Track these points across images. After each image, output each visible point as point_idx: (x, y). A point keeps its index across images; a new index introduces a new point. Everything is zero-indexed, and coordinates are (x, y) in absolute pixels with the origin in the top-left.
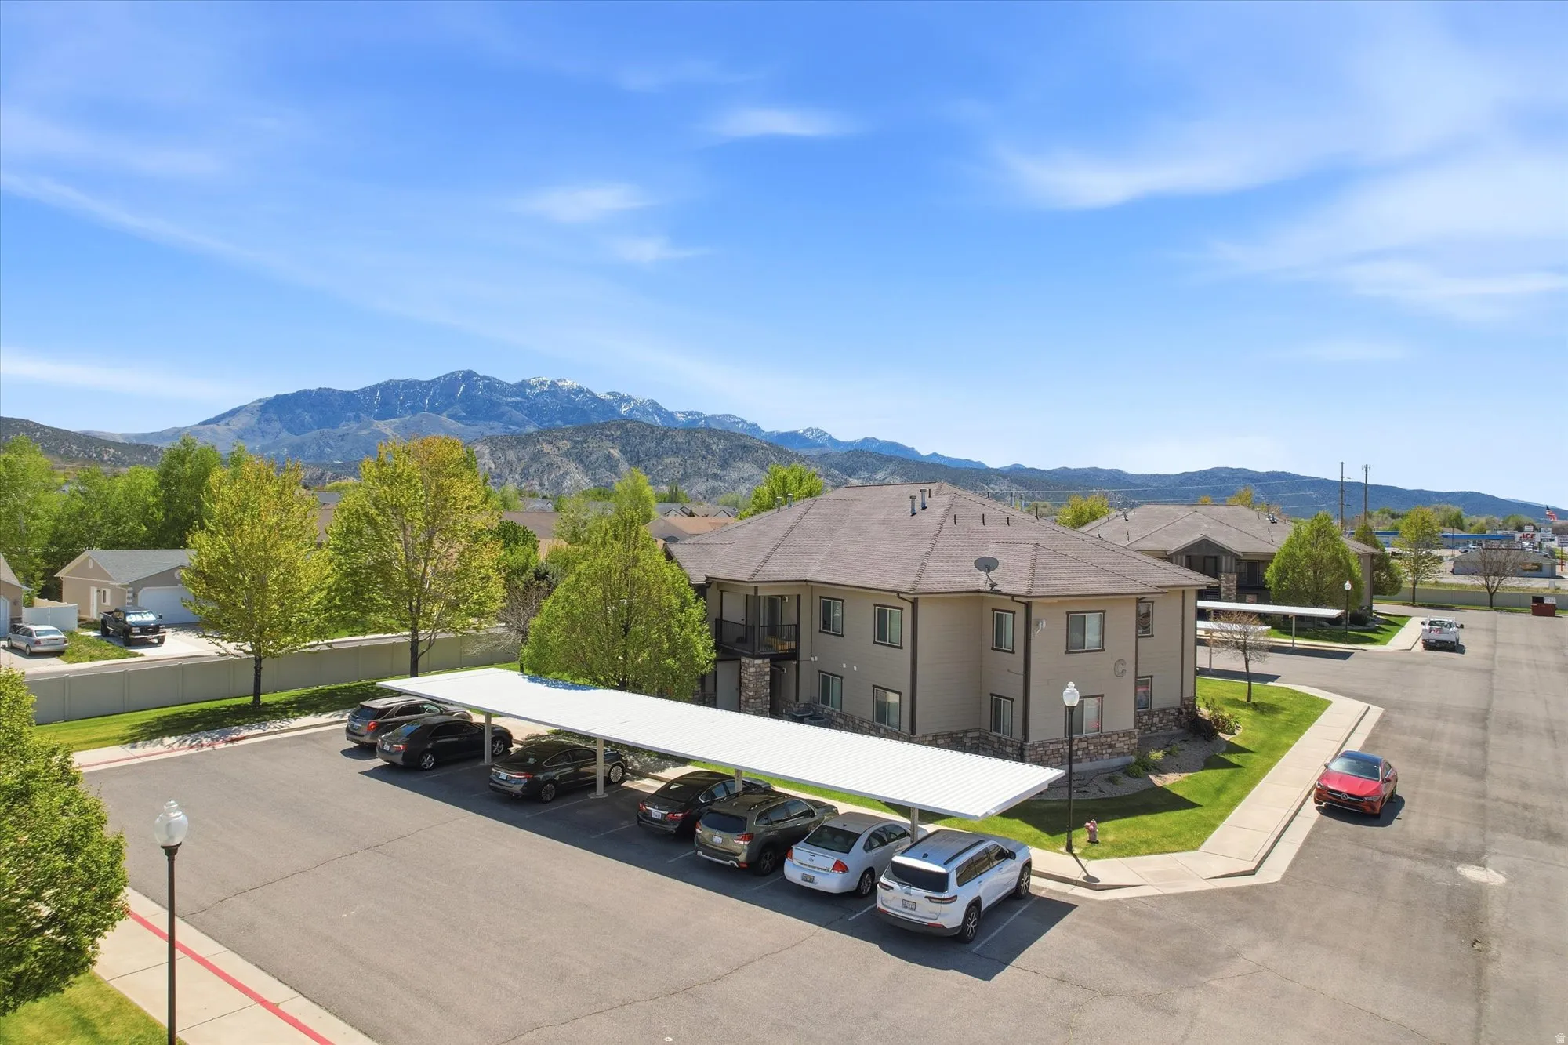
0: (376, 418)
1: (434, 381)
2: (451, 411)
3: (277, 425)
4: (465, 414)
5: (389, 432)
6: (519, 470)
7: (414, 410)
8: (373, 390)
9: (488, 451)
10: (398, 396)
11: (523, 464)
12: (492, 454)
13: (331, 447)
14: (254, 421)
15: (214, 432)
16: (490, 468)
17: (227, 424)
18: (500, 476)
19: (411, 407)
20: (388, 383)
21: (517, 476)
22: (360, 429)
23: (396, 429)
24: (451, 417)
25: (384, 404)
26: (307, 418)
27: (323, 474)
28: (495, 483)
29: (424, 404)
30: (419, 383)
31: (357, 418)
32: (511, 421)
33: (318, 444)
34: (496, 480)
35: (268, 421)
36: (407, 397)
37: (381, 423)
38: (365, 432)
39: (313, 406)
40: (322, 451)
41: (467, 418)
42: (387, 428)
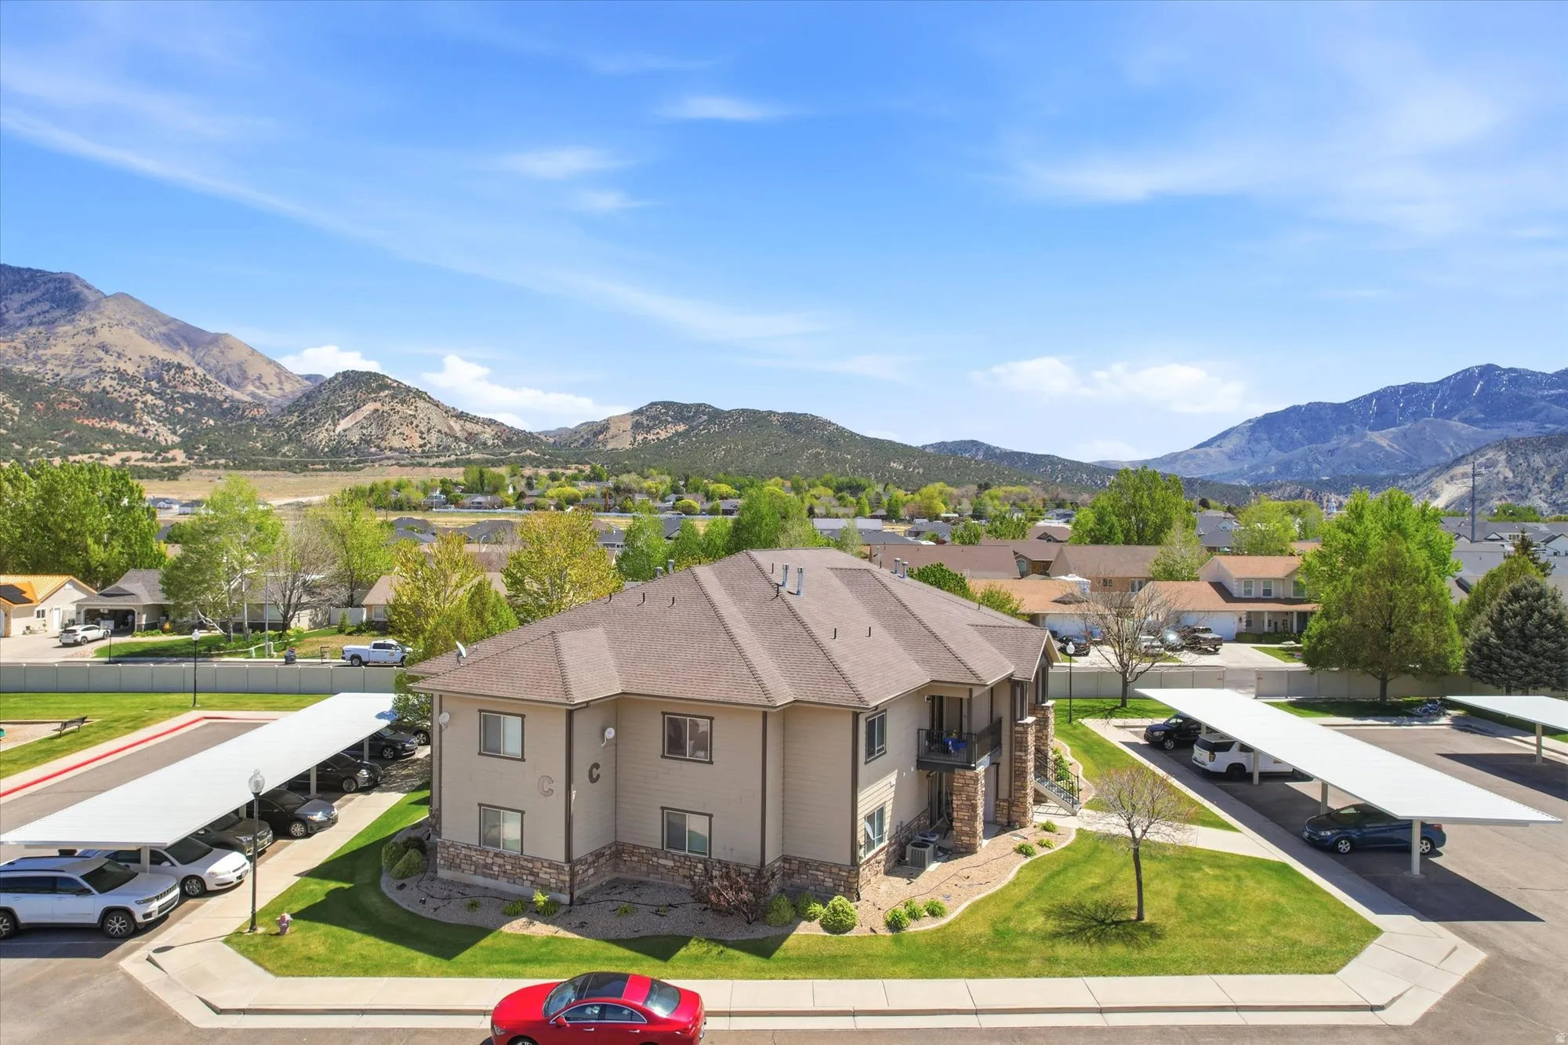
0: (1371, 429)
1: (1441, 382)
2: (1464, 413)
3: (1267, 444)
4: (1482, 416)
5: (1384, 443)
6: (1548, 478)
7: (1416, 416)
8: (1367, 399)
9: (1504, 457)
10: (1397, 403)
11: (1555, 470)
12: (1509, 460)
13: (1319, 463)
14: (1243, 442)
15: (1207, 454)
16: (1506, 478)
17: (1219, 446)
18: (1521, 487)
19: (1413, 414)
20: (1385, 390)
21: (1545, 486)
22: (1351, 441)
23: (1394, 439)
24: (1464, 420)
25: (1381, 412)
26: (1297, 435)
27: (1302, 492)
28: (1513, 495)
29: (1430, 408)
30: (1423, 386)
31: (1350, 431)
32: (1548, 419)
33: (1306, 460)
34: (1514, 492)
35: (1257, 441)
36: (1408, 403)
37: (1376, 433)
38: (1358, 445)
39: (1304, 422)
40: (1311, 468)
41: (1484, 420)
42: (1382, 439)
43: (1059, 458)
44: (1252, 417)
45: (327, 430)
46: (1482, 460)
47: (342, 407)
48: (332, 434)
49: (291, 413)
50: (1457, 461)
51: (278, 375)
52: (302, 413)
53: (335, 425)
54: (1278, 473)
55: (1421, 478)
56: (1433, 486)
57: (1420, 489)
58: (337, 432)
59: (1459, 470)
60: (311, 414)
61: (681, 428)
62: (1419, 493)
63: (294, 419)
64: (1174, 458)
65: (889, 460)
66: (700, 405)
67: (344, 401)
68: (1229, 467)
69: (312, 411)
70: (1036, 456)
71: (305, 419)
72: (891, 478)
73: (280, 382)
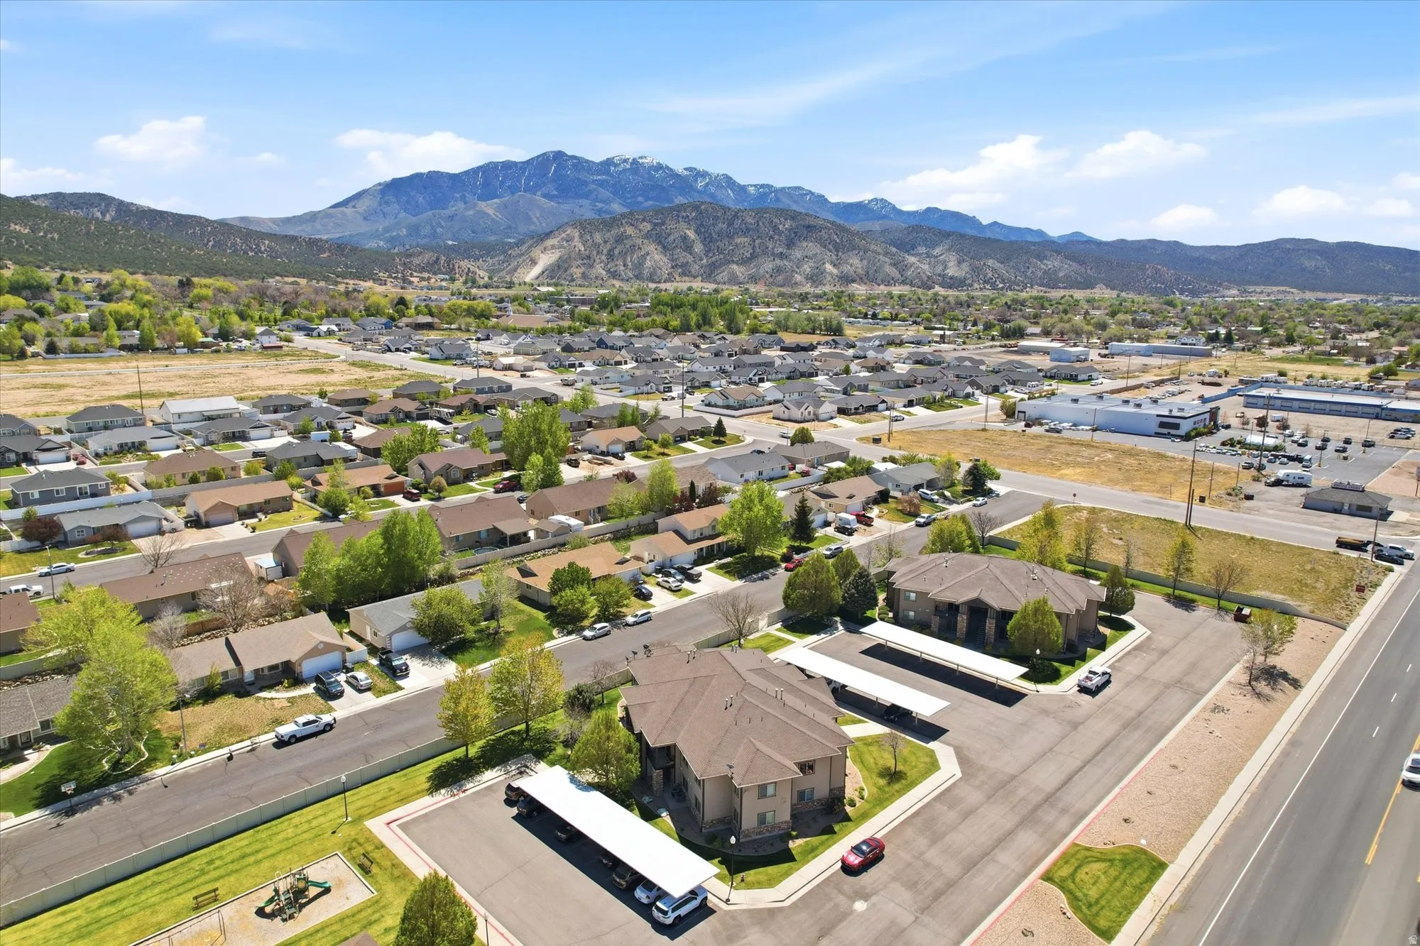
0: (481, 198)
1: (528, 162)
2: (544, 190)
3: (396, 206)
4: (557, 193)
5: (491, 212)
6: (605, 252)
7: (513, 190)
8: (475, 171)
9: (577, 234)
10: (497, 176)
11: (608, 246)
12: (581, 237)
13: (442, 227)
14: (376, 204)
15: (344, 214)
16: (580, 250)
17: (354, 207)
18: (589, 257)
19: (509, 187)
20: (488, 165)
21: (603, 258)
22: (467, 209)
23: (498, 209)
24: (545, 196)
25: (486, 184)
26: (421, 199)
27: (438, 259)
29: (521, 184)
30: (515, 164)
31: (464, 199)
32: (597, 200)
33: (431, 225)
35: (388, 203)
36: (505, 177)
37: (484, 203)
38: (471, 212)
39: (425, 188)
40: (435, 231)
41: (557, 196)
42: (489, 208)
43: (207, 220)
44: (382, 181)
46: (564, 235)
50: (548, 235)
54: (409, 235)
55: (524, 248)
56: (533, 255)
57: (524, 258)
59: (549, 242)
62: (524, 261)
64: (312, 217)
65: (7, 221)
68: (364, 228)
70: (181, 216)
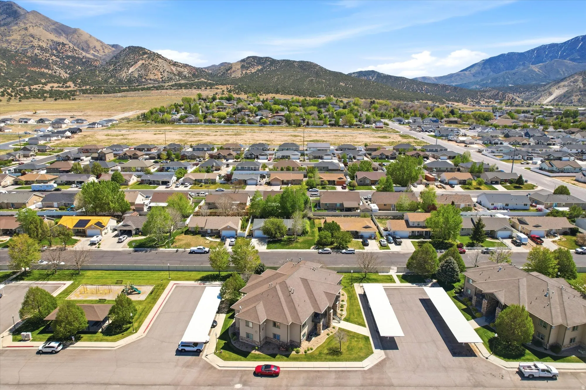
0: (532, 63)
1: (565, 43)
2: (572, 57)
3: (489, 70)
4: (579, 57)
5: (536, 70)
7: (552, 58)
8: (533, 51)
9: (581, 78)
10: (545, 52)
13: (509, 78)
14: (480, 69)
15: (465, 74)
16: (580, 87)
17: (470, 71)
19: (551, 57)
22: (523, 69)
23: (541, 68)
24: (570, 60)
25: (538, 56)
26: (502, 66)
27: (498, 93)
28: (582, 94)
29: (558, 55)
31: (524, 64)
34: (582, 93)
35: (485, 69)
36: (549, 52)
37: (534, 66)
38: (525, 71)
39: (505, 60)
40: (505, 80)
41: (579, 59)
42: (535, 68)
43: (405, 78)
44: (485, 59)
45: (125, 72)
46: (572, 79)
47: (130, 62)
48: (127, 73)
49: (110, 65)
50: (562, 80)
51: (102, 46)
52: (115, 65)
53: (128, 70)
54: (492, 83)
55: (546, 87)
56: (551, 90)
57: (546, 92)
58: (129, 73)
59: (562, 84)
60: (118, 66)
61: (260, 67)
62: (545, 93)
63: (112, 67)
64: (451, 76)
65: (339, 82)
66: (267, 58)
67: (130, 60)
68: (473, 79)
69: (119, 64)
70: (397, 77)
71: (116, 67)
72: (340, 90)
73: (103, 49)
